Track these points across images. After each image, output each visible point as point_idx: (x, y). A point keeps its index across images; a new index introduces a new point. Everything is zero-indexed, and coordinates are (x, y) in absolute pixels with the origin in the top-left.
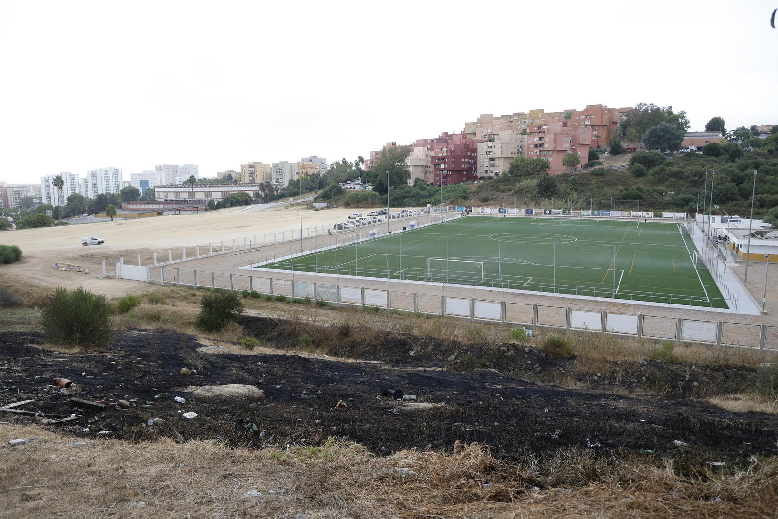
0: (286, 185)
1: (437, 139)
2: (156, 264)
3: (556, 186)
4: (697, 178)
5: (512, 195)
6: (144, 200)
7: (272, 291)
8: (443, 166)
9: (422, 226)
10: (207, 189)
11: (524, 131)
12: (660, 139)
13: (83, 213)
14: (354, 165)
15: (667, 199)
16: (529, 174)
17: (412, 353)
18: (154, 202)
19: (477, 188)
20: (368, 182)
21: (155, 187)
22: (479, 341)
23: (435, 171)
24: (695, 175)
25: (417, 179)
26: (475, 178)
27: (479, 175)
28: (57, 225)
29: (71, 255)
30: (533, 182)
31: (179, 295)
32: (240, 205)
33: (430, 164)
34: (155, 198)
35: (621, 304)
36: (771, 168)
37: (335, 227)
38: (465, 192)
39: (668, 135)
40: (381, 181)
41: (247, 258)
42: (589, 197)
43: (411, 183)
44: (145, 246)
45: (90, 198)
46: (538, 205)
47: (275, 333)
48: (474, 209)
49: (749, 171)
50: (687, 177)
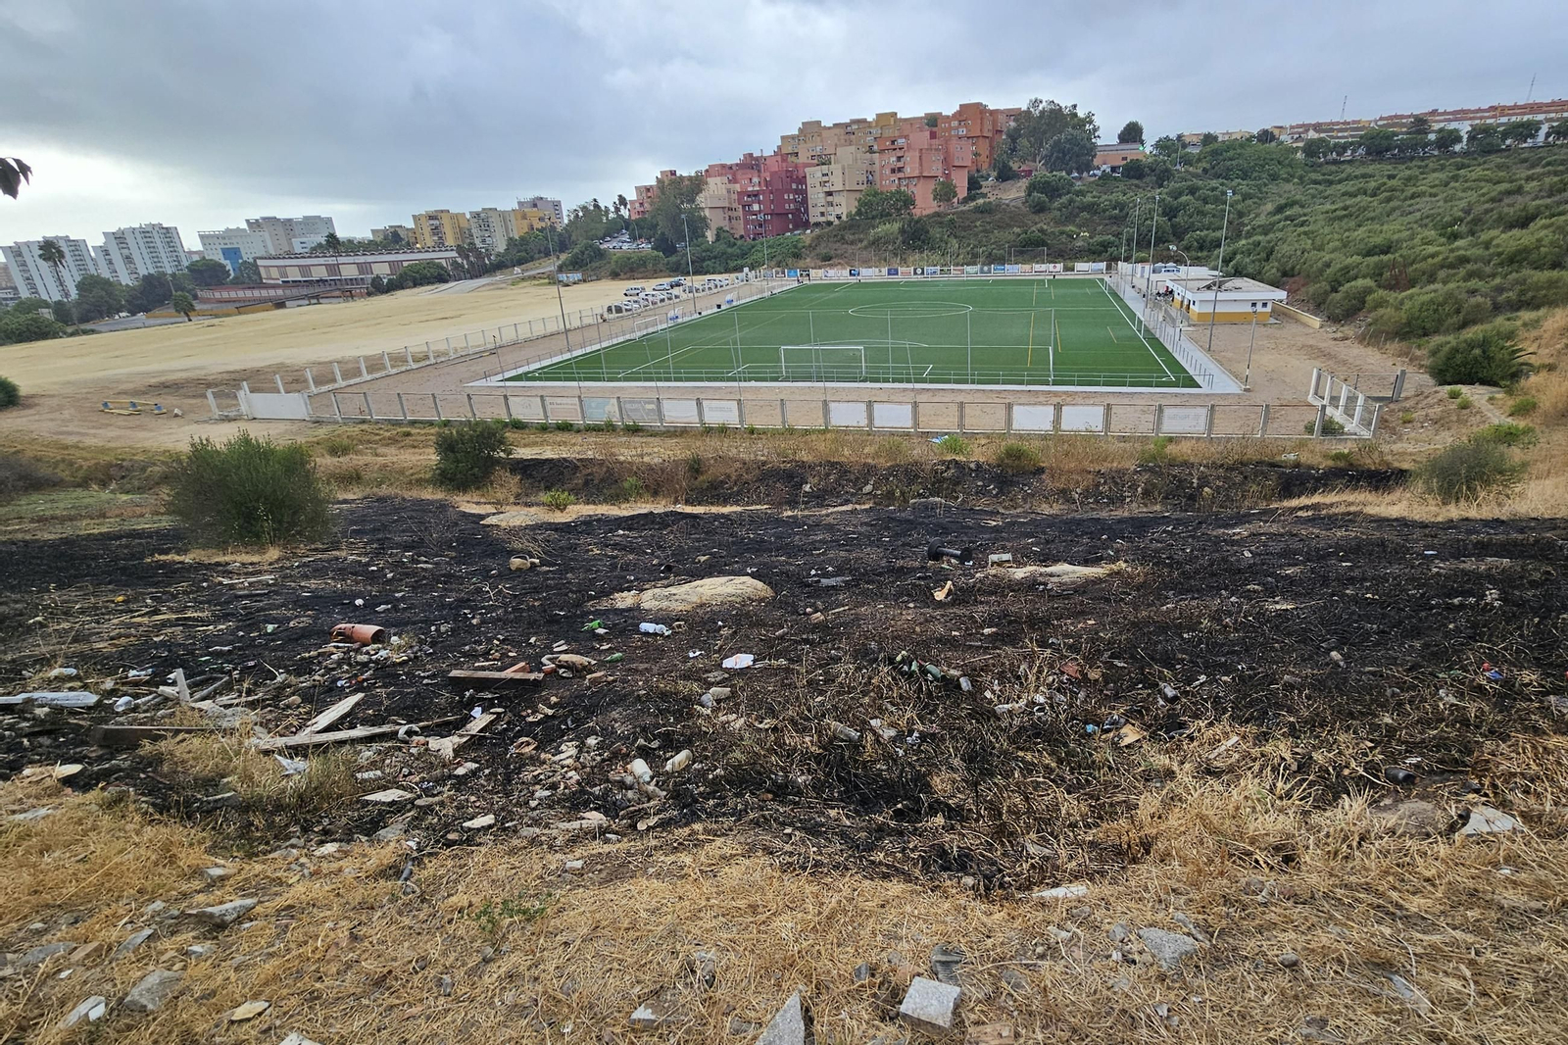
0: (501, 247)
1: (737, 165)
2: (314, 389)
3: (928, 232)
4: (1117, 211)
5: (866, 248)
6: (238, 283)
7: (546, 417)
8: (756, 207)
9: (744, 301)
10: (361, 259)
11: (871, 147)
12: (1064, 155)
13: (118, 311)
14: (613, 209)
15: (1080, 244)
16: (885, 216)
17: (807, 488)
18: (260, 285)
19: (813, 240)
20: (640, 238)
21: (255, 259)
22: (901, 460)
23: (745, 216)
24: (1115, 208)
25: (720, 229)
26: (806, 225)
27: (812, 220)
28: (72, 335)
29: (130, 386)
30: (892, 228)
31: (378, 438)
32: (429, 283)
33: (734, 206)
34: (261, 278)
35: (1065, 393)
36: (1211, 194)
37: (609, 309)
38: (795, 247)
39: (1076, 149)
40: (663, 234)
41: (479, 367)
42: (975, 246)
43: (710, 236)
44: (279, 360)
45: (124, 283)
46: (904, 262)
47: (579, 481)
48: (812, 272)
49: (1184, 198)
50: (1104, 211)
